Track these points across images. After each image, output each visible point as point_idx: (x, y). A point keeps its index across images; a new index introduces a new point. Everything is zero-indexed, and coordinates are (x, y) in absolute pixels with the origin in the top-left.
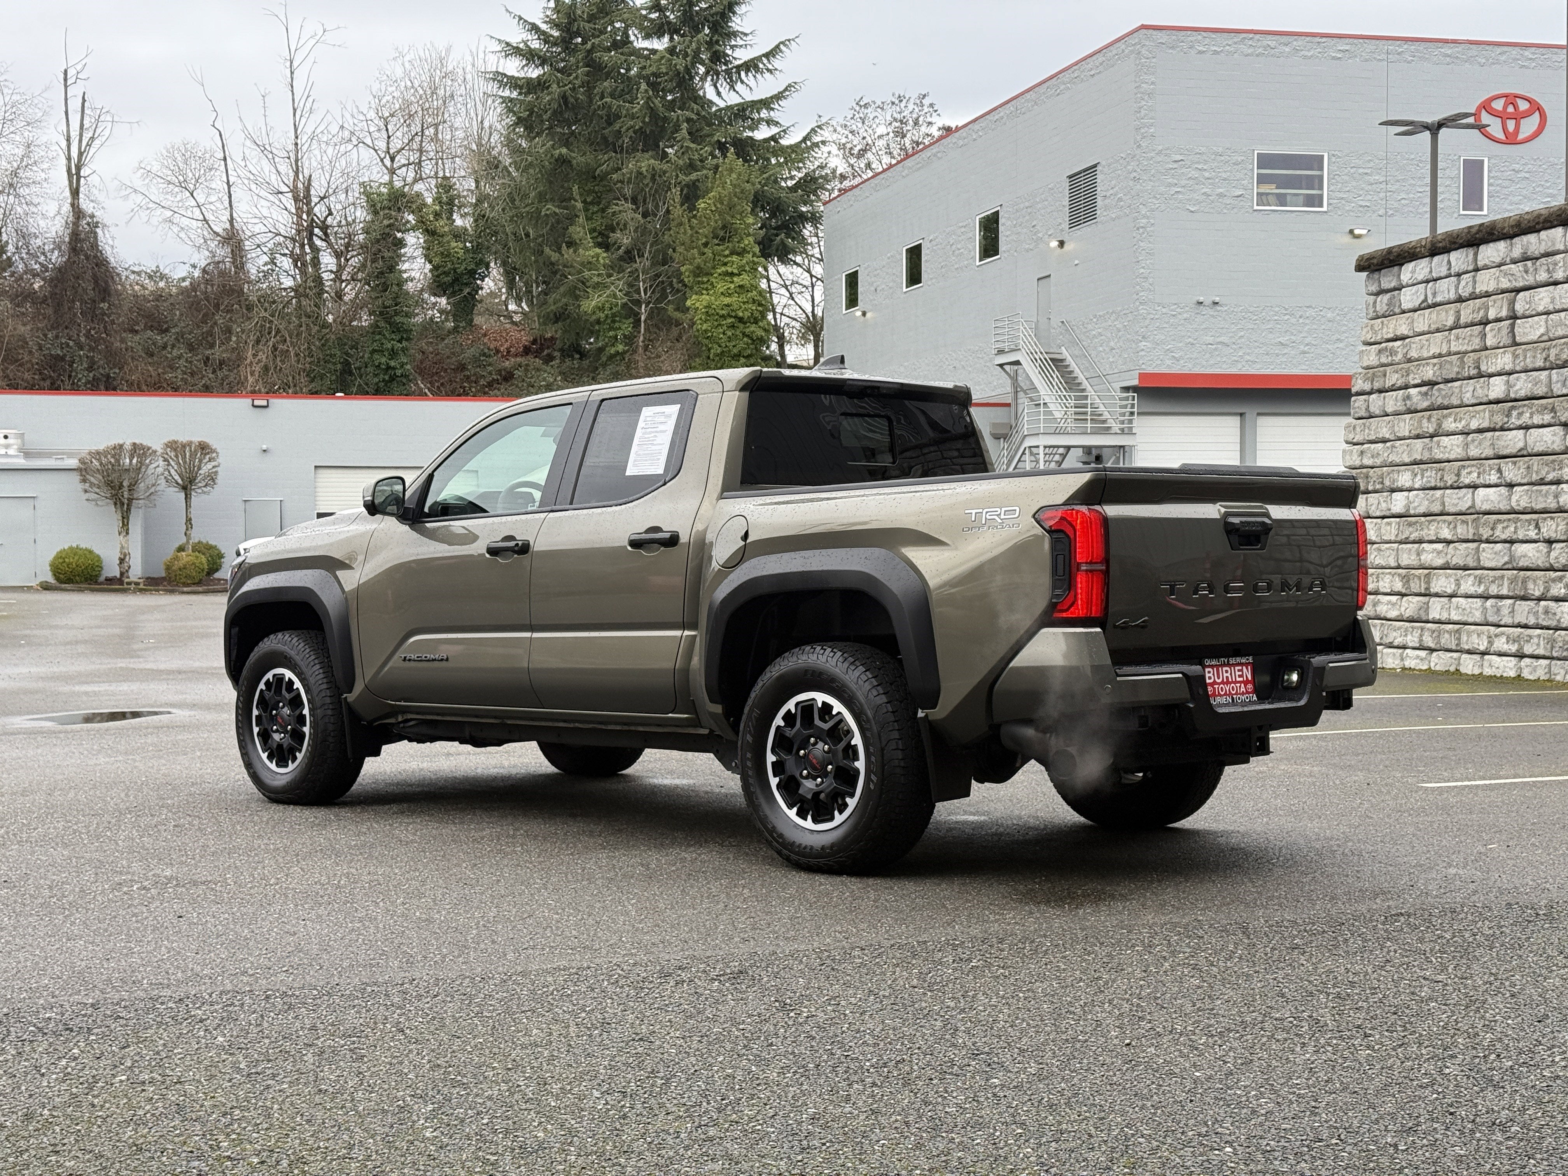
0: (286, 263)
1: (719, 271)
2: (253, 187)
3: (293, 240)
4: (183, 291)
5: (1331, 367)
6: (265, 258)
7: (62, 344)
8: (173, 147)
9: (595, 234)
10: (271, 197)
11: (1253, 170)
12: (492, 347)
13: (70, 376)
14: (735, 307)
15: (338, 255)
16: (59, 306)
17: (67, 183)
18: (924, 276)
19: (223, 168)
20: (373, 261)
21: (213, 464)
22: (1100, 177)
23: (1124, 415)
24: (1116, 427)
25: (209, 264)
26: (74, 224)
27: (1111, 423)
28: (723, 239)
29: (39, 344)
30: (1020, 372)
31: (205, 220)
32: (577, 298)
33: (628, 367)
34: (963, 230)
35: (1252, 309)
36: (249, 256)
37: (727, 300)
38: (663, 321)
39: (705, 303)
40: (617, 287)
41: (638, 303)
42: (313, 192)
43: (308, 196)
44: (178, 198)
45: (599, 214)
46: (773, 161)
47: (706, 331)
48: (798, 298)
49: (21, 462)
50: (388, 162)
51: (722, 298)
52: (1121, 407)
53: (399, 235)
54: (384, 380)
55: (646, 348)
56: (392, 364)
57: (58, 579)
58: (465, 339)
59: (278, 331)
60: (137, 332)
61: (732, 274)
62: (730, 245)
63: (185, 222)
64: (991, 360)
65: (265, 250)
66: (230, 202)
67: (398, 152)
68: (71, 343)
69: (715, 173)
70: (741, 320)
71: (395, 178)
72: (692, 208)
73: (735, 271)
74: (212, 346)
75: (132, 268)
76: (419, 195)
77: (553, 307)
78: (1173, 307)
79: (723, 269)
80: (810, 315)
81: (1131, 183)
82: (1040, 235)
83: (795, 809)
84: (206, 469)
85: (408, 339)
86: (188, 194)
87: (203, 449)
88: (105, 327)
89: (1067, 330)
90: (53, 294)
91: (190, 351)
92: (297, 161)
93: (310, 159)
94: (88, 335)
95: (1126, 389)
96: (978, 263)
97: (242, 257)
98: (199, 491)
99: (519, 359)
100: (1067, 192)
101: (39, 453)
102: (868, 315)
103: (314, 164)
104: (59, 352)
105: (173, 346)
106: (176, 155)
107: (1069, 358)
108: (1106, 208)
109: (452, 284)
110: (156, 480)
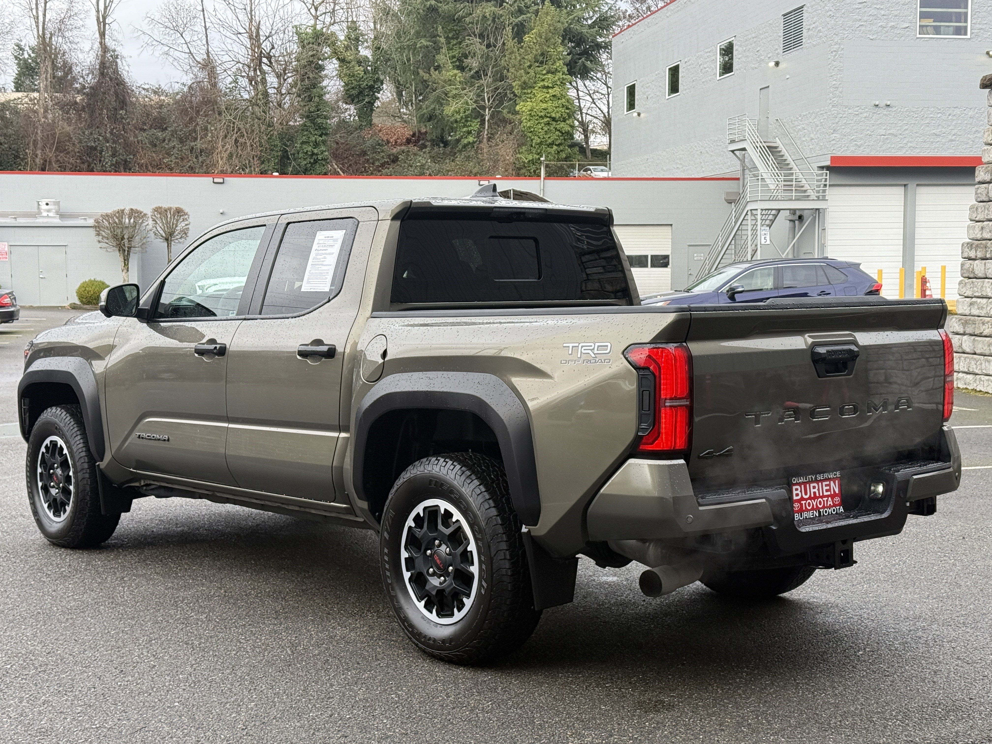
0: (244, 82)
1: (539, 85)
2: (221, 29)
3: (249, 67)
4: (177, 102)
5: (971, 151)
6: (229, 79)
7: (95, 139)
8: (169, 2)
9: (455, 60)
10: (234, 37)
11: (916, 8)
12: (385, 139)
13: (100, 161)
14: (550, 110)
15: (278, 76)
16: (93, 112)
17: (97, 27)
18: (681, 87)
19: (202, 17)
20: (303, 80)
21: (186, 222)
22: (805, 15)
23: (819, 186)
24: (813, 195)
25: (193, 83)
26: (102, 56)
27: (810, 192)
28: (542, 63)
29: (80, 139)
30: (746, 155)
31: (191, 53)
32: (442, 104)
33: (476, 152)
34: (708, 54)
35: (914, 110)
36: (220, 78)
37: (544, 106)
38: (501, 121)
39: (529, 108)
40: (470, 96)
41: (484, 108)
42: (261, 33)
43: (258, 35)
44: (173, 38)
45: (457, 46)
46: (578, 7)
47: (530, 127)
48: (598, 103)
49: (57, 221)
50: (313, 11)
51: (541, 104)
52: (817, 181)
53: (320, 62)
54: (310, 163)
55: (489, 139)
56: (315, 151)
57: (81, 301)
58: (367, 134)
59: (239, 129)
60: (145, 130)
61: (548, 87)
62: (546, 66)
63: (177, 54)
64: (727, 147)
65: (229, 73)
66: (207, 39)
67: (320, 4)
68: (101, 138)
69: (536, 16)
70: (554, 119)
71: (318, 22)
72: (520, 41)
73: (550, 85)
74: (196, 139)
75: (143, 86)
76: (333, 34)
77: (425, 111)
78: (857, 109)
79: (542, 83)
80: (606, 114)
81: (828, 19)
82: (762, 57)
83: (423, 602)
84: (181, 225)
85: (326, 134)
86: (179, 35)
87: (178, 212)
88: (124, 127)
89: (780, 126)
90: (89, 105)
91: (181, 143)
92: (251, 11)
93: (259, 10)
94: (111, 133)
95: (822, 168)
96: (718, 78)
97: (215, 78)
98: (177, 241)
99: (403, 147)
100: (782, 26)
101: (70, 215)
102: (642, 115)
103: (262, 13)
104: (93, 144)
105: (169, 141)
106: (171, 8)
107: (781, 146)
108: (810, 37)
109: (358, 96)
110: (147, 234)
